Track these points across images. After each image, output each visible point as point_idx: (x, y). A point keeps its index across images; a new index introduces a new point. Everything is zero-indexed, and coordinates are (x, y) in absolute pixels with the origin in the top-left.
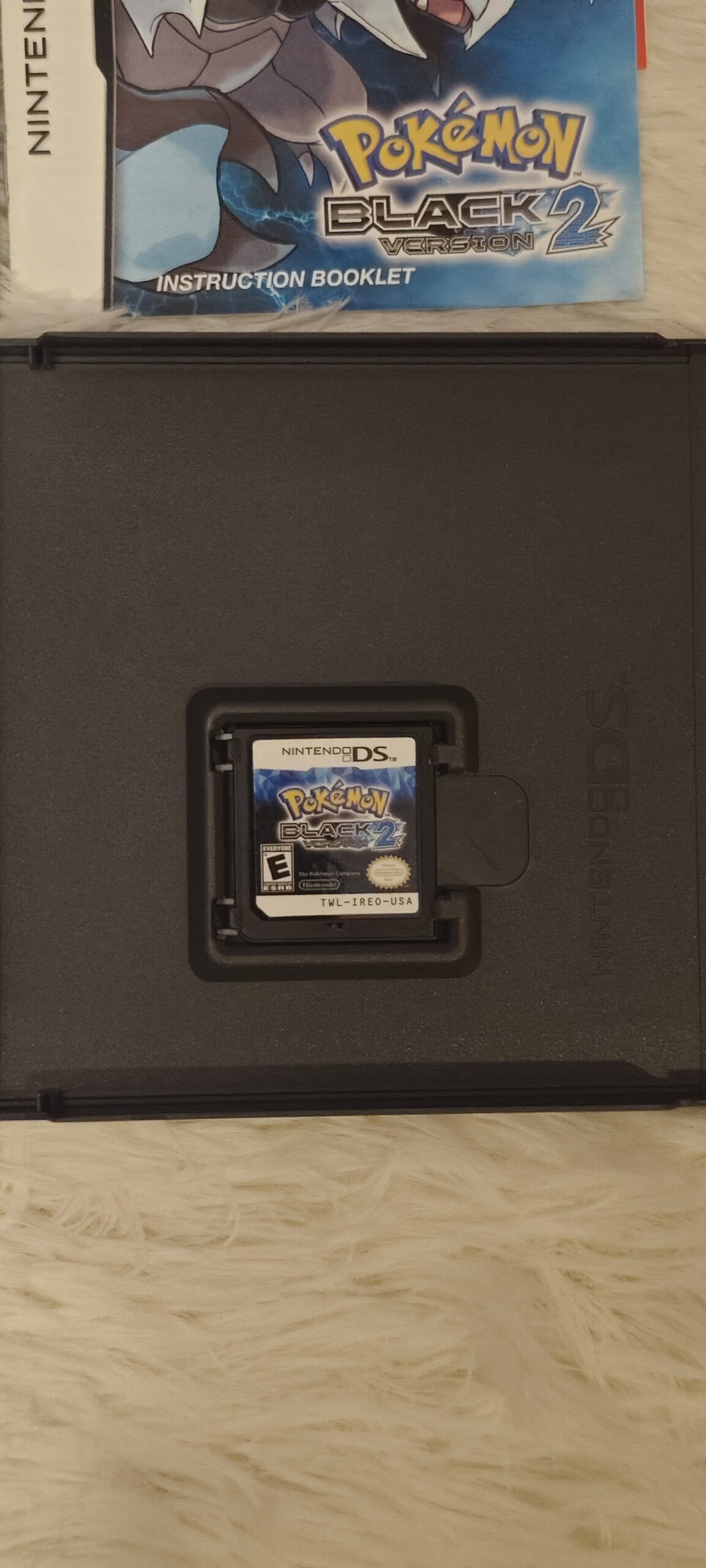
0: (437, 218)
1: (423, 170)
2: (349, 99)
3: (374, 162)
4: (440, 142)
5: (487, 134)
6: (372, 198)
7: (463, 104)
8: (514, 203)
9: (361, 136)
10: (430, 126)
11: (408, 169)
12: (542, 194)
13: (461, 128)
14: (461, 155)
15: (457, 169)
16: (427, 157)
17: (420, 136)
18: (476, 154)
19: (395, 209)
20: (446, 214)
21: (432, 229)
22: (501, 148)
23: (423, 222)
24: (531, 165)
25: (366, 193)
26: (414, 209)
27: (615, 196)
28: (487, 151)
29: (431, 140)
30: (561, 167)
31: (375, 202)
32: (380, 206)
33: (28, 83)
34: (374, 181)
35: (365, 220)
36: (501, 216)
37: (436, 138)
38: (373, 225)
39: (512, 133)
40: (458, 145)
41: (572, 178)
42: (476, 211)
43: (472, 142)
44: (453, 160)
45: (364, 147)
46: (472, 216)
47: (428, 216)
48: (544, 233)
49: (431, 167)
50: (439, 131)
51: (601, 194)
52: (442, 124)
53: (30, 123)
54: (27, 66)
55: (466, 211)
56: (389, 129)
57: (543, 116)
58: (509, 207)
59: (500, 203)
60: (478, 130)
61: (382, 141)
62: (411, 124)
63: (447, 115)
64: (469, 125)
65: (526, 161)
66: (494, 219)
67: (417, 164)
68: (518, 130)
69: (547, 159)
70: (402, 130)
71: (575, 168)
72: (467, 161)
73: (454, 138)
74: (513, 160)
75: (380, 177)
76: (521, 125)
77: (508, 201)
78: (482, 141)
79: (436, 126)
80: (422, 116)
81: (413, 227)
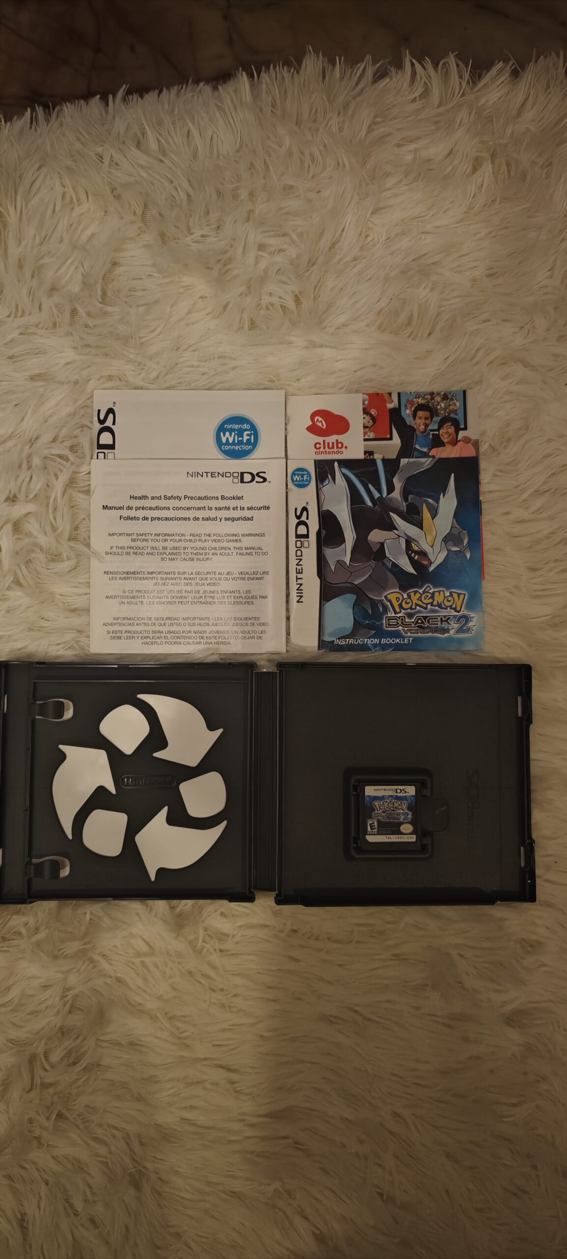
0: (419, 623)
1: (416, 608)
2: (395, 587)
3: (400, 606)
4: (421, 601)
5: (435, 598)
6: (400, 617)
7: (428, 589)
8: (443, 619)
9: (397, 598)
10: (418, 595)
11: (411, 608)
12: (452, 617)
13: (427, 596)
14: (427, 604)
15: (426, 608)
16: (417, 605)
17: (415, 598)
18: (432, 604)
19: (407, 620)
20: (422, 622)
21: (418, 627)
22: (440, 602)
23: (415, 625)
24: (449, 608)
25: (398, 615)
26: (413, 620)
27: (475, 618)
28: (435, 603)
29: (418, 599)
30: (458, 609)
31: (401, 618)
32: (402, 619)
33: (297, 581)
34: (401, 612)
35: (398, 623)
36: (439, 623)
37: (420, 599)
38: (400, 625)
39: (443, 598)
40: (427, 601)
41: (461, 613)
42: (432, 621)
43: (431, 600)
44: (425, 606)
45: (398, 602)
46: (431, 623)
47: (417, 622)
48: (453, 629)
49: (418, 608)
50: (420, 597)
51: (470, 617)
52: (422, 595)
53: (297, 593)
54: (297, 576)
55: (428, 621)
56: (405, 596)
57: (453, 593)
58: (442, 621)
59: (439, 619)
60: (433, 597)
61: (403, 599)
62: (412, 594)
63: (423, 592)
64: (430, 595)
65: (447, 607)
66: (437, 624)
67: (414, 607)
68: (445, 597)
69: (454, 606)
70: (409, 597)
71: (462, 609)
72: (429, 606)
73: (425, 599)
74: (443, 606)
75: (402, 611)
76: (446, 595)
77: (441, 619)
78: (434, 600)
79: (419, 595)
80: (415, 592)
81: (412, 626)
